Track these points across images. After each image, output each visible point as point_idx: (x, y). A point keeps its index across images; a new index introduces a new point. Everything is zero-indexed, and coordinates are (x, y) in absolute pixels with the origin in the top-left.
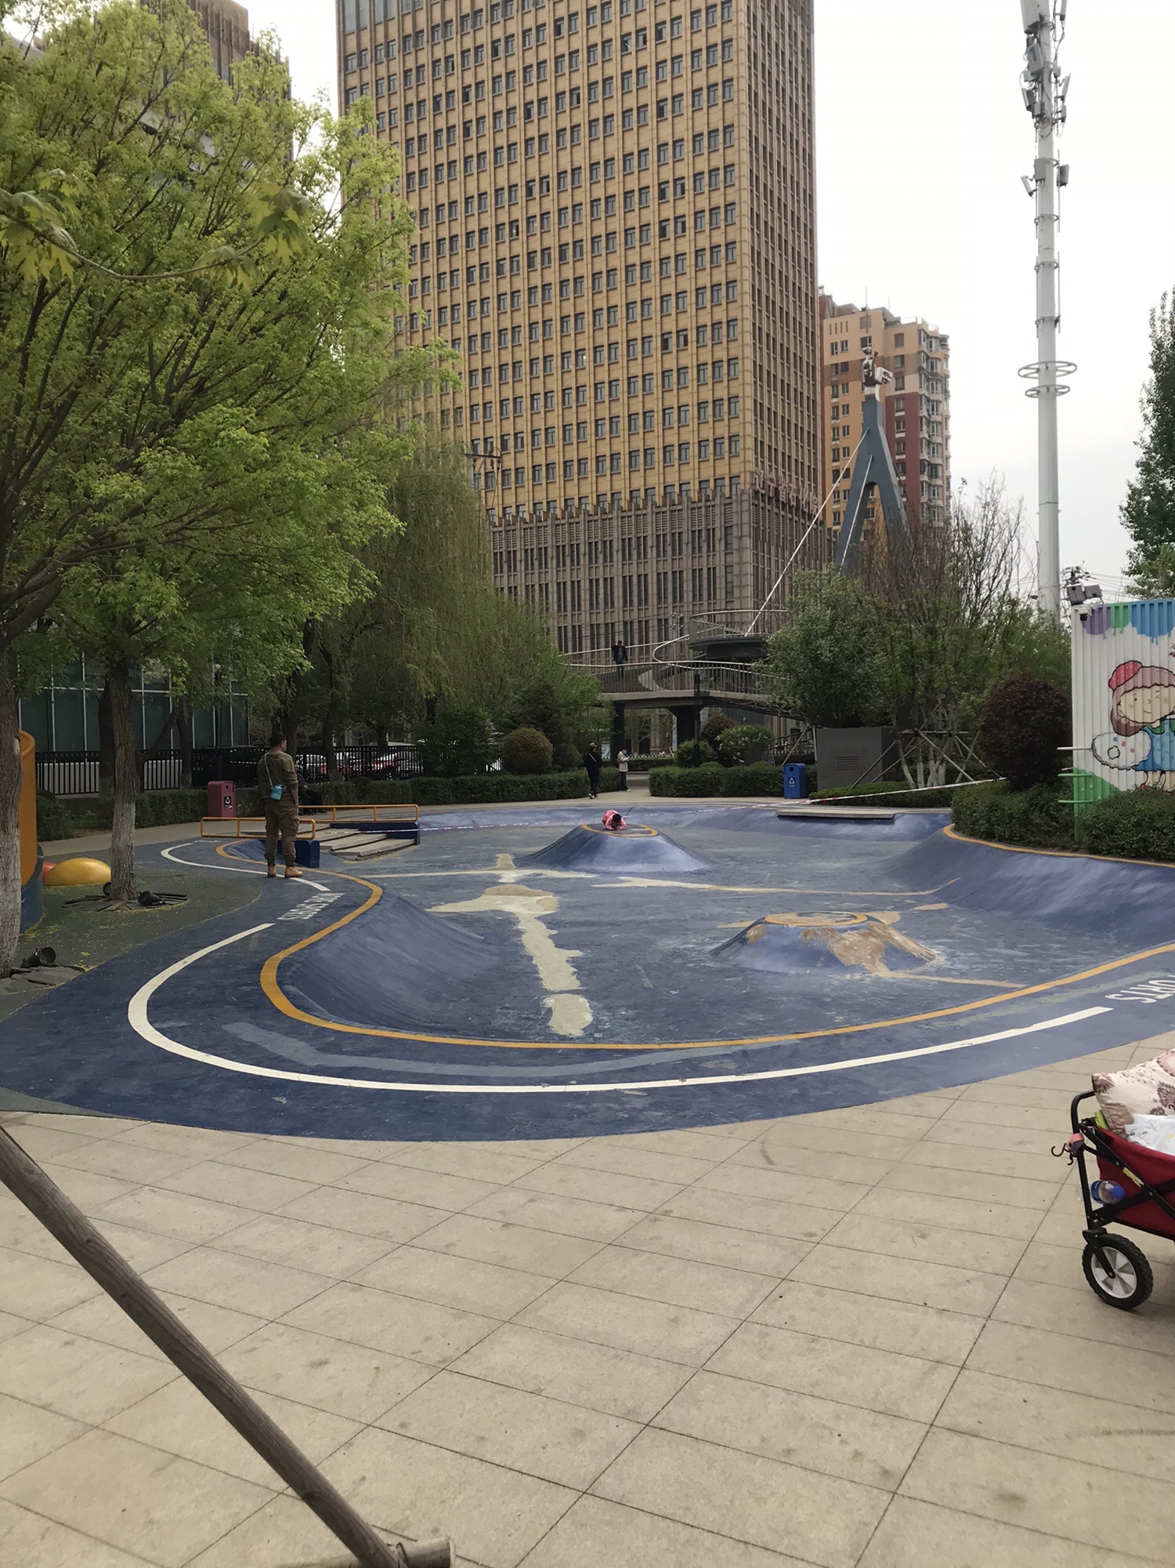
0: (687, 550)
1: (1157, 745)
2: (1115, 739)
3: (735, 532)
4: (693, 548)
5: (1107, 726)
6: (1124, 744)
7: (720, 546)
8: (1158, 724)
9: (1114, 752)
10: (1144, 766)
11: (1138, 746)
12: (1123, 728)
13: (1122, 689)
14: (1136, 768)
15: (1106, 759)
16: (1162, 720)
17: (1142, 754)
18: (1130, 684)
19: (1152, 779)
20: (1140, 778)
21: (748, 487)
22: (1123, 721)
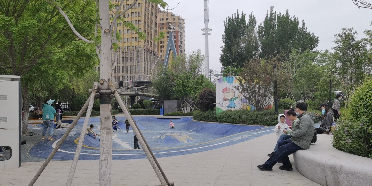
0: (129, 61)
1: (231, 103)
2: (224, 102)
3: (140, 58)
4: (130, 61)
5: (222, 99)
6: (225, 103)
7: (136, 61)
8: (231, 99)
9: (223, 104)
10: (229, 107)
11: (228, 103)
12: (225, 100)
13: (225, 93)
14: (227, 107)
15: (222, 105)
16: (232, 98)
17: (228, 105)
18: (226, 92)
19: (230, 109)
20: (228, 109)
21: (143, 48)
22: (225, 99)
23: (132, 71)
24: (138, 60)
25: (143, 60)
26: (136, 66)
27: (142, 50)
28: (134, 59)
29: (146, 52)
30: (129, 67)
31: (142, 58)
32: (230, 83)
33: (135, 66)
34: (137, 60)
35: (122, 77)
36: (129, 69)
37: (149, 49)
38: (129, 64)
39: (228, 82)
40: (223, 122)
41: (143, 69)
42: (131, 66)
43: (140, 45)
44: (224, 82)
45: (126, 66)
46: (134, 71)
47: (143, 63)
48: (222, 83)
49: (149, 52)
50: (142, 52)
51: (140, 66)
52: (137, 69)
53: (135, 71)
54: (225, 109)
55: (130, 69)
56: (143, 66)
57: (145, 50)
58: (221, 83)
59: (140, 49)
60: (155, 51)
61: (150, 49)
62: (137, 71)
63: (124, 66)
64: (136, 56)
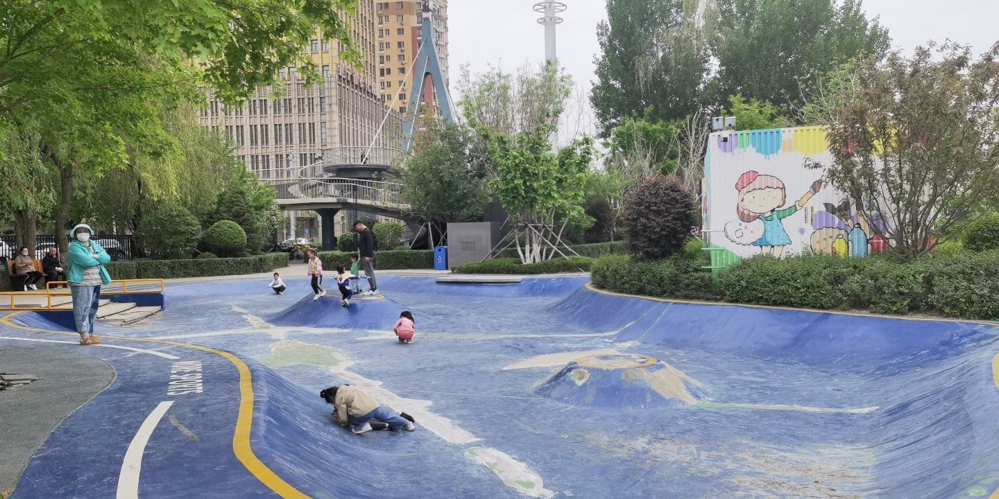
0: (295, 110)
1: (769, 228)
2: (740, 224)
3: (327, 100)
4: (299, 110)
5: (736, 217)
6: (746, 228)
7: (317, 109)
8: (769, 214)
9: (739, 234)
10: (760, 243)
11: (757, 228)
12: (746, 217)
13: (745, 190)
14: (754, 244)
15: (734, 238)
16: (773, 211)
17: (758, 235)
18: (751, 187)
19: (766, 250)
20: (757, 250)
21: (335, 73)
22: (746, 212)
23: (305, 140)
24: (321, 108)
25: (335, 108)
26: (317, 126)
27: (333, 79)
28: (309, 103)
29: (343, 85)
30: (295, 127)
31: (334, 100)
32: (766, 153)
33: (312, 125)
34: (319, 107)
35: (277, 156)
36: (296, 134)
37: (352, 76)
38: (294, 119)
39: (759, 151)
40: (749, 302)
41: (337, 132)
42: (301, 126)
43: (325, 63)
44: (742, 149)
45: (286, 125)
46: (310, 140)
47: (336, 117)
48: (733, 154)
49: (353, 83)
50: (333, 85)
51: (328, 125)
52: (318, 133)
53: (313, 140)
54: (748, 252)
55: (300, 134)
56: (336, 125)
57: (340, 77)
58: (729, 154)
59: (325, 75)
60: (369, 83)
61: (354, 76)
62: (318, 140)
63: (280, 125)
64: (316, 95)
